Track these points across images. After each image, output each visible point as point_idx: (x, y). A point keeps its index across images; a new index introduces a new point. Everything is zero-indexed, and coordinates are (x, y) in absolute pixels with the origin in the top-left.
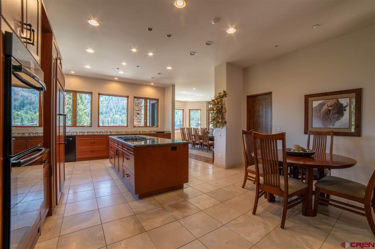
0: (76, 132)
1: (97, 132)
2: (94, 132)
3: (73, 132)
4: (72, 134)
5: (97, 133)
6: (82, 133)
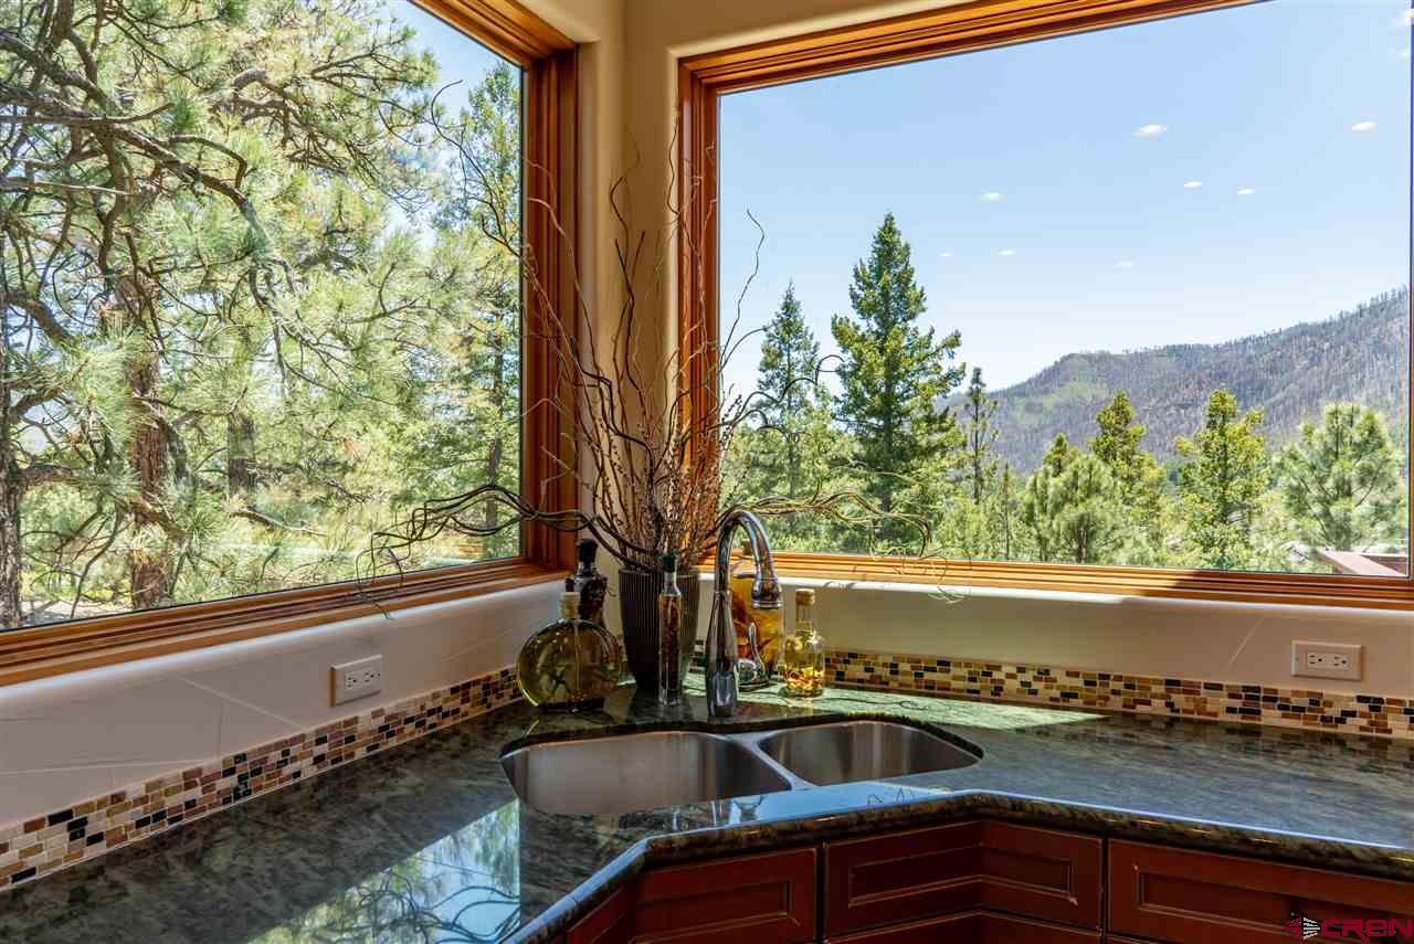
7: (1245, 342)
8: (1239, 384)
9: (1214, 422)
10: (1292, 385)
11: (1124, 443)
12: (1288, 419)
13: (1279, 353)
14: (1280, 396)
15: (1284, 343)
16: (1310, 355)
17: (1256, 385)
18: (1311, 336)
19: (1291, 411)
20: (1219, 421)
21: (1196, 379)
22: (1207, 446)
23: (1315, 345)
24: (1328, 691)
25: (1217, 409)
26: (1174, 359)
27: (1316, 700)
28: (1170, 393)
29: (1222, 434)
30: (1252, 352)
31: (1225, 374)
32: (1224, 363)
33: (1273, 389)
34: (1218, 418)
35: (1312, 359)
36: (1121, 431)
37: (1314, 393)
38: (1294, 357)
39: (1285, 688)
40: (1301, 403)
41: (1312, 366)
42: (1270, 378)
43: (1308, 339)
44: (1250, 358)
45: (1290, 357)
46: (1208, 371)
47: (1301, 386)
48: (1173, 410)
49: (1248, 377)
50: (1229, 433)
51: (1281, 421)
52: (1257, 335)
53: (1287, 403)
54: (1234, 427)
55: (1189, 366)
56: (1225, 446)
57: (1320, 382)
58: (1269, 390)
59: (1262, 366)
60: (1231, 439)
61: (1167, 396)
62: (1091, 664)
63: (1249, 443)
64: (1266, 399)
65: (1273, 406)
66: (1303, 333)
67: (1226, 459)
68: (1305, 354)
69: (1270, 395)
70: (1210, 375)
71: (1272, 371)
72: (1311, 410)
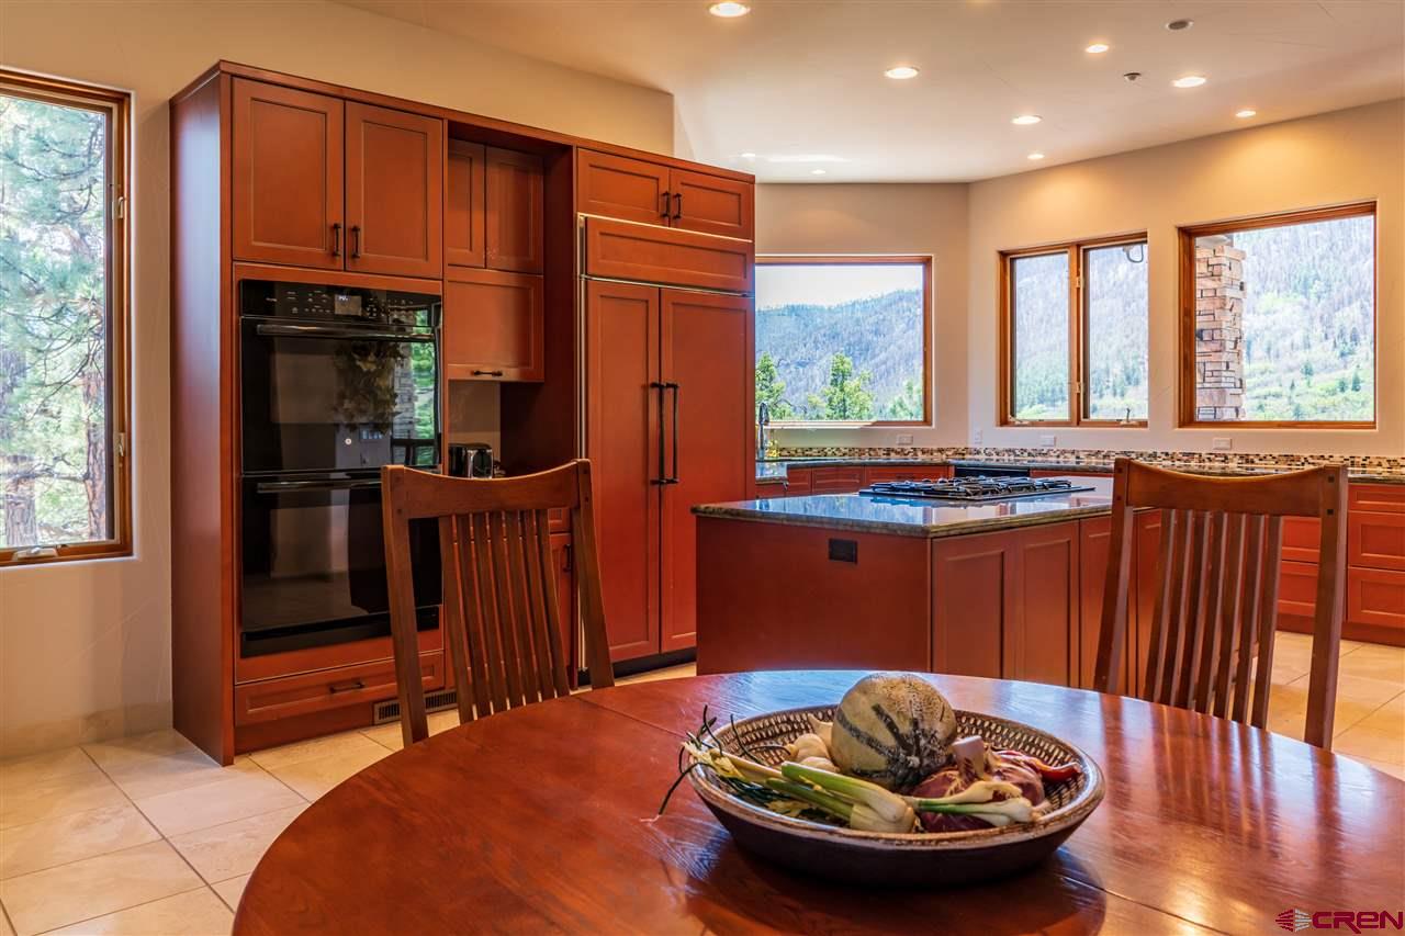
0: (1073, 453)
1: (1172, 458)
2: (1154, 456)
3: (1064, 452)
4: (1061, 459)
5: (1170, 463)
6: (1100, 456)
7: (854, 304)
8: (849, 345)
9: (836, 380)
10: (892, 347)
11: (769, 397)
12: (890, 378)
13: (881, 317)
14: (883, 356)
15: (885, 308)
16: (906, 320)
17: (863, 346)
18: (907, 301)
19: (892, 370)
20: (840, 380)
21: (813, 337)
22: (830, 400)
23: (910, 311)
24: (905, 447)
25: (837, 370)
26: (794, 317)
27: (902, 450)
28: (791, 352)
29: (842, 390)
30: (859, 315)
31: (838, 334)
32: (836, 324)
33: (877, 351)
34: (839, 377)
35: (908, 324)
36: (767, 387)
37: (910, 354)
38: (894, 320)
39: (896, 447)
40: (899, 364)
41: (908, 330)
42: (875, 339)
43: (905, 304)
44: (858, 320)
45: (891, 321)
46: (822, 332)
47: (900, 348)
48: (792, 368)
49: (856, 339)
50: (847, 389)
51: (883, 381)
52: (864, 299)
53: (889, 363)
54: (850, 384)
55: (806, 326)
56: (844, 400)
57: (914, 344)
58: (874, 351)
59: (868, 328)
60: (849, 395)
61: (787, 354)
62: (851, 445)
63: (861, 398)
64: (872, 359)
65: (877, 366)
66: (901, 299)
67: (845, 411)
68: (902, 318)
69: (874, 357)
70: (825, 335)
71: (877, 333)
72: (907, 370)
